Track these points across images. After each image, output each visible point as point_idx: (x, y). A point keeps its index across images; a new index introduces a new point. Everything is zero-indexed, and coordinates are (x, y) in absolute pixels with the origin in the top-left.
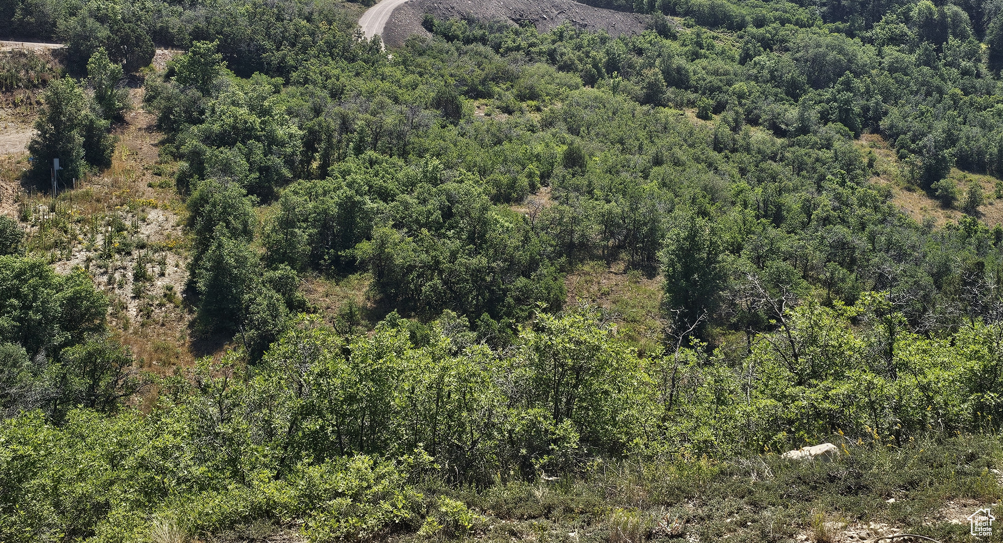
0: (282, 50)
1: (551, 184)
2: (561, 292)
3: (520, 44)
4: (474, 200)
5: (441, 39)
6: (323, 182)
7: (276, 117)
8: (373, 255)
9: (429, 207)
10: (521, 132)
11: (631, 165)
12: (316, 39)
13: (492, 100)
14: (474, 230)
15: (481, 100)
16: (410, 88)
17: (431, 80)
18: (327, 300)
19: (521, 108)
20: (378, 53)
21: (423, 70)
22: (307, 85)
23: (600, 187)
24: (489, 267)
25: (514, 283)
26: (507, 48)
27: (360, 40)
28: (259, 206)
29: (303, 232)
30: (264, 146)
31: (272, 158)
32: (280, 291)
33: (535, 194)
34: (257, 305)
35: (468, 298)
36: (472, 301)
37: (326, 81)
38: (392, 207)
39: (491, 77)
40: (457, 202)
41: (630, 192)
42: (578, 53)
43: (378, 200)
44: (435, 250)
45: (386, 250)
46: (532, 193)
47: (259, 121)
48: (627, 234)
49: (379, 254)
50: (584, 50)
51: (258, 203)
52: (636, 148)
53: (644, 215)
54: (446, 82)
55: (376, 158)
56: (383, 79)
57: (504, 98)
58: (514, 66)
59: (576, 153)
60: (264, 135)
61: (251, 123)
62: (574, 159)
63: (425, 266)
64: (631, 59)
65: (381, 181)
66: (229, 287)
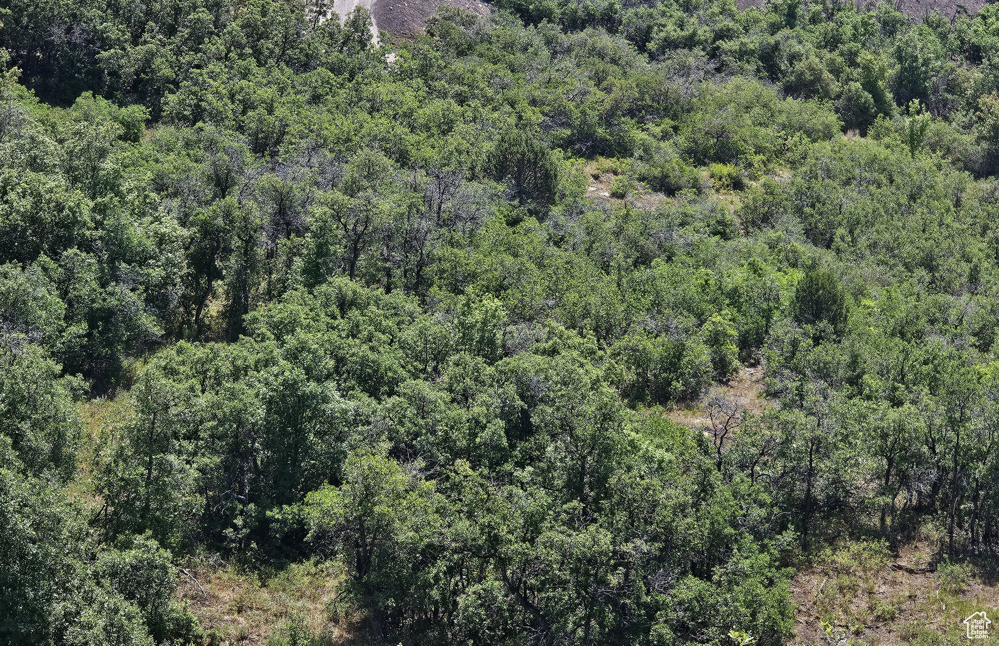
0: (145, 42)
1: (763, 361)
2: (782, 613)
3: (694, 34)
4: (584, 397)
5: (511, 18)
6: (233, 349)
7: (130, 197)
8: (347, 521)
9: (476, 410)
10: (697, 237)
11: (953, 318)
12: (223, 18)
13: (629, 160)
14: (583, 467)
15: (602, 159)
16: (434, 130)
17: (485, 112)
18: (241, 619)
19: (696, 180)
20: (363, 49)
21: (466, 88)
22: (200, 124)
23: (877, 368)
24: (615, 552)
25: (673, 591)
26: (665, 40)
27: (322, 20)
28: (89, 400)
29: (188, 462)
30: (100, 262)
31: (118, 289)
32: (134, 597)
33: (726, 384)
34: (82, 627)
35: (566, 622)
36: (574, 631)
37: (244, 113)
38: (389, 410)
39: (626, 106)
40: (542, 400)
41: (948, 381)
42: (828, 56)
43: (357, 392)
44: (489, 510)
45: (377, 509)
46: (721, 382)
47: (92, 204)
48: (940, 479)
49: (359, 518)
50: (844, 48)
51: (86, 393)
52: (964, 279)
53: (979, 436)
54: (520, 118)
55: (355, 292)
56: (373, 110)
57: (656, 157)
58: (682, 80)
59: (823, 288)
60: (101, 238)
61: (70, 209)
62: (818, 302)
63: (467, 548)
64: (953, 70)
65: (365, 347)
66: (17, 585)
